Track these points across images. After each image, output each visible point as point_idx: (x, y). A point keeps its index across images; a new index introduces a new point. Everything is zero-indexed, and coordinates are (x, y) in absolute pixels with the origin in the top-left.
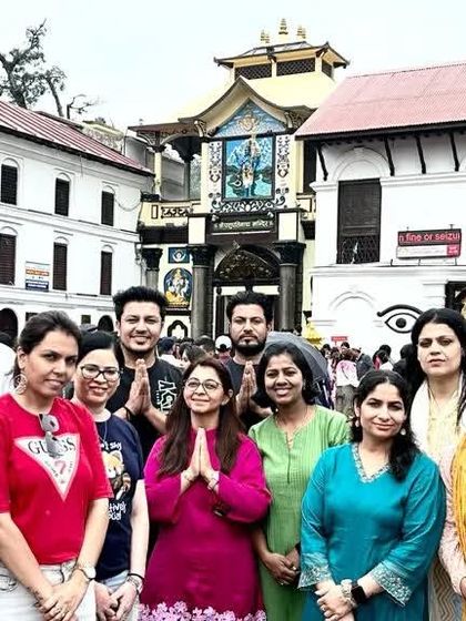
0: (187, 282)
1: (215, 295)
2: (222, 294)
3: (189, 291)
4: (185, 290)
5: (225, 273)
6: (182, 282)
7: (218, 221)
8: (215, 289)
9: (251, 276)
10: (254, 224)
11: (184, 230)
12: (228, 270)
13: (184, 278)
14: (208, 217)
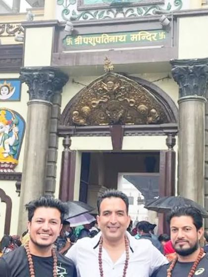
0: (16, 129)
1: (61, 148)
2: (72, 148)
3: (18, 144)
4: (11, 141)
5: (81, 114)
6: (6, 129)
7: (74, 34)
8: (61, 139)
9: (121, 121)
10: (134, 37)
11: (18, 51)
12: (86, 109)
13: (10, 123)
14: (58, 27)
